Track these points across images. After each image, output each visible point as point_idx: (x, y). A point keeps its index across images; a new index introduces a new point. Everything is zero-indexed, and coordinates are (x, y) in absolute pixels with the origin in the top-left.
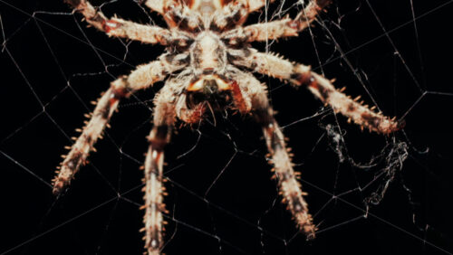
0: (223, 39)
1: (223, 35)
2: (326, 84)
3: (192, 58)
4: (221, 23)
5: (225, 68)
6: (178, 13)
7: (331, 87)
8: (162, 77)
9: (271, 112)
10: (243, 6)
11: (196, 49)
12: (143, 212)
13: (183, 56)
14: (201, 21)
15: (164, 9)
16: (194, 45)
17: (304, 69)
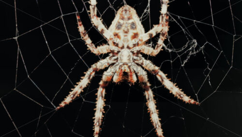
0: (131, 52)
1: (131, 50)
2: (164, 76)
3: (119, 58)
4: (131, 46)
5: (131, 64)
6: (115, 41)
7: (165, 77)
8: (107, 66)
9: (149, 84)
10: (140, 40)
11: (121, 55)
12: (95, 111)
13: (115, 58)
14: (123, 45)
15: (110, 39)
16: (120, 53)
17: (157, 68)
